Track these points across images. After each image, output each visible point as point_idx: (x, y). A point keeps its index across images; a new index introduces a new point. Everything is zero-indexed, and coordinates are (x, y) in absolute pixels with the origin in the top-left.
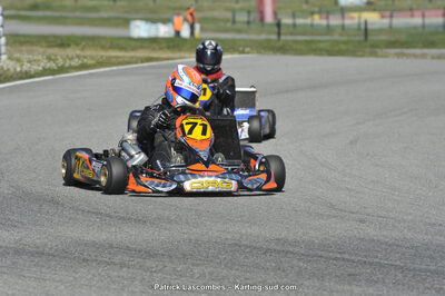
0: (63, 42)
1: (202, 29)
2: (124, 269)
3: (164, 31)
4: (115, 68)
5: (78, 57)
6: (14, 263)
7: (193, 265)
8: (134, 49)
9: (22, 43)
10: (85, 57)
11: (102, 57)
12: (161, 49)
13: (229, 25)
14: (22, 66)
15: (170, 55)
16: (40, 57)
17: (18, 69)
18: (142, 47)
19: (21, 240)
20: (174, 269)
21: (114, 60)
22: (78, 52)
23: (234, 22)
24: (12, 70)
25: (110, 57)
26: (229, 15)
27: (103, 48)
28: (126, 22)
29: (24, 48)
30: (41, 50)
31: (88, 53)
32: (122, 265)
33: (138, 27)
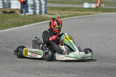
0: (64, 9)
1: (105, 5)
2: (80, 75)
3: (93, 6)
4: (78, 17)
5: (68, 13)
6: (48, 73)
7: (100, 74)
8: (84, 11)
9: (52, 9)
10: (70, 13)
11: (75, 13)
12: (92, 11)
13: (113, 4)
14: (52, 16)
15: (95, 13)
16: (57, 13)
17: (51, 17)
18: (87, 11)
19: (50, 66)
20: (94, 75)
21: (78, 14)
22: (68, 12)
23: (115, 3)
24: (49, 17)
25: (77, 13)
26: (113, 1)
27: (75, 11)
28: (82, 3)
29: (52, 11)
30: (57, 11)
31: (71, 12)
32: (79, 74)
33: (86, 5)
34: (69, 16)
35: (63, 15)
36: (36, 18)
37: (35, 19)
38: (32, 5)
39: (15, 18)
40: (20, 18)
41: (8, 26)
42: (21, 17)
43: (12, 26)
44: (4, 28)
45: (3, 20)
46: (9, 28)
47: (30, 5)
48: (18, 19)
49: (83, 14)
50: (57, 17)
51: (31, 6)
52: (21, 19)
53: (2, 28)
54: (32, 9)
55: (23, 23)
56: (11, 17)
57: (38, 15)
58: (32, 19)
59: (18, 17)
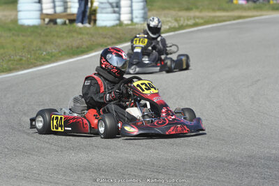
34: (196, 25)
35: (181, 23)
36: (119, 34)
37: (118, 36)
38: (114, 5)
39: (75, 35)
40: (84, 36)
41: (52, 57)
42: (88, 34)
43: (62, 55)
44: (43, 62)
45: (44, 43)
46: (54, 62)
47: (111, 4)
48: (80, 37)
49: (228, 16)
50: (168, 27)
51: (113, 7)
52: (87, 37)
53: (39, 63)
54: (114, 12)
55: (87, 48)
56: (65, 35)
57: (128, 25)
58: (111, 36)
59: (81, 33)
